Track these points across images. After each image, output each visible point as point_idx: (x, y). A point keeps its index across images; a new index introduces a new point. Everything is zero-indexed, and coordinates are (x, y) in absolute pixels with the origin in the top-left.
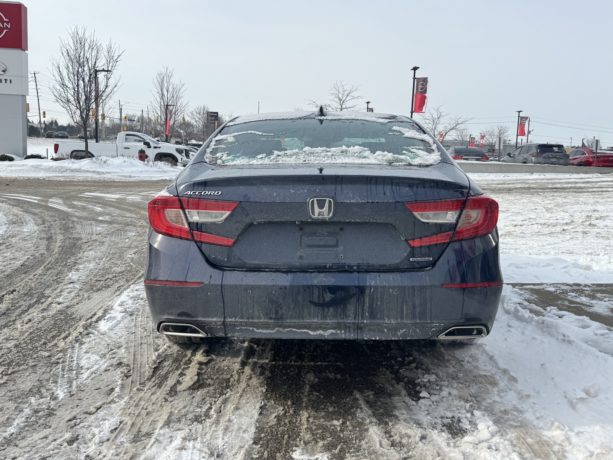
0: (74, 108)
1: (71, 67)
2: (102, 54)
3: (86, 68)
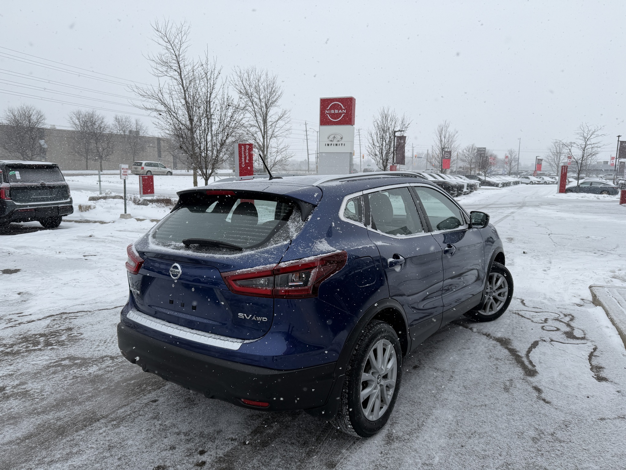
0: (378, 159)
1: (379, 134)
2: (398, 124)
3: (387, 134)
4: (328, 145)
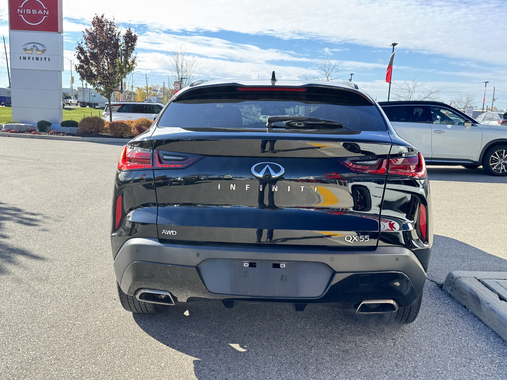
4: (25, 58)
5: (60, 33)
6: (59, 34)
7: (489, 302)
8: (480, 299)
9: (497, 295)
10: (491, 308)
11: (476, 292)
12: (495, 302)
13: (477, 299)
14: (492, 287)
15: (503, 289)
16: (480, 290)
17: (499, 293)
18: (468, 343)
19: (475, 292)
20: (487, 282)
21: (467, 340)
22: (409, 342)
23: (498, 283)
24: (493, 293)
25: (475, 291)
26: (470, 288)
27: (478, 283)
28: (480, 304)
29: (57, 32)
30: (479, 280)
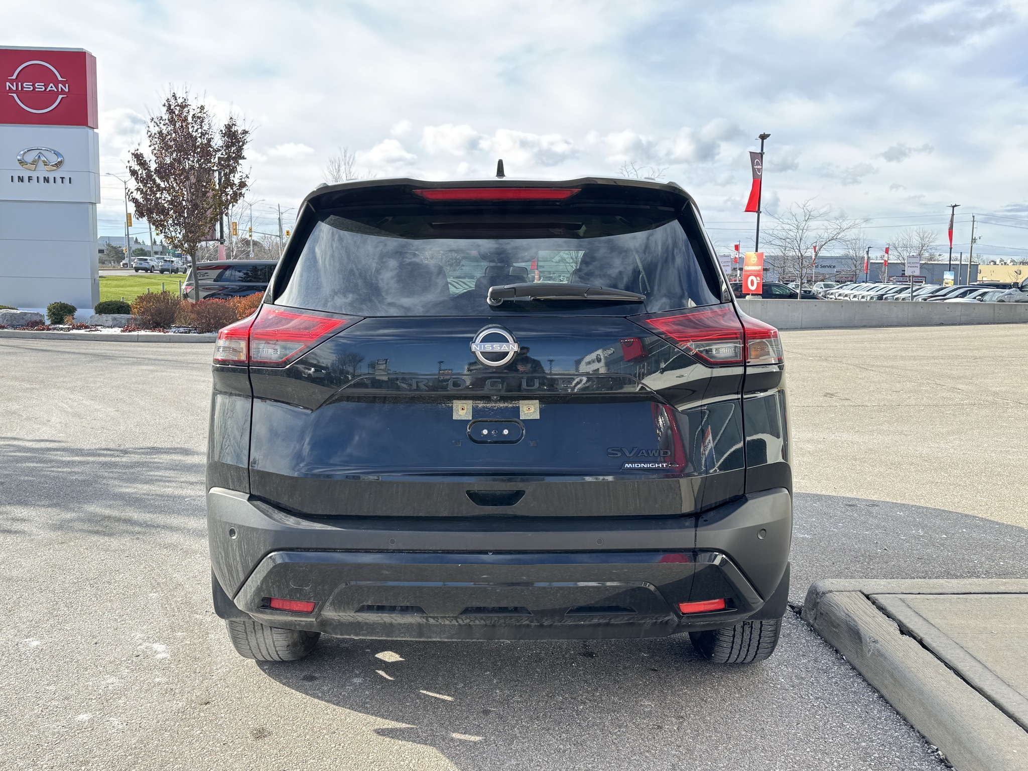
4: (21, 179)
5: (94, 128)
6: (90, 131)
7: (877, 638)
8: (862, 634)
9: (896, 625)
10: (879, 651)
11: (856, 619)
12: (888, 637)
13: (856, 635)
14: (891, 609)
15: (910, 612)
16: (865, 616)
17: (900, 621)
18: (826, 721)
19: (854, 620)
20: (882, 600)
21: (825, 715)
22: (710, 722)
23: (903, 601)
24: (889, 622)
25: (854, 617)
26: (846, 611)
27: (863, 602)
28: (861, 642)
29: (85, 127)
30: (868, 597)
